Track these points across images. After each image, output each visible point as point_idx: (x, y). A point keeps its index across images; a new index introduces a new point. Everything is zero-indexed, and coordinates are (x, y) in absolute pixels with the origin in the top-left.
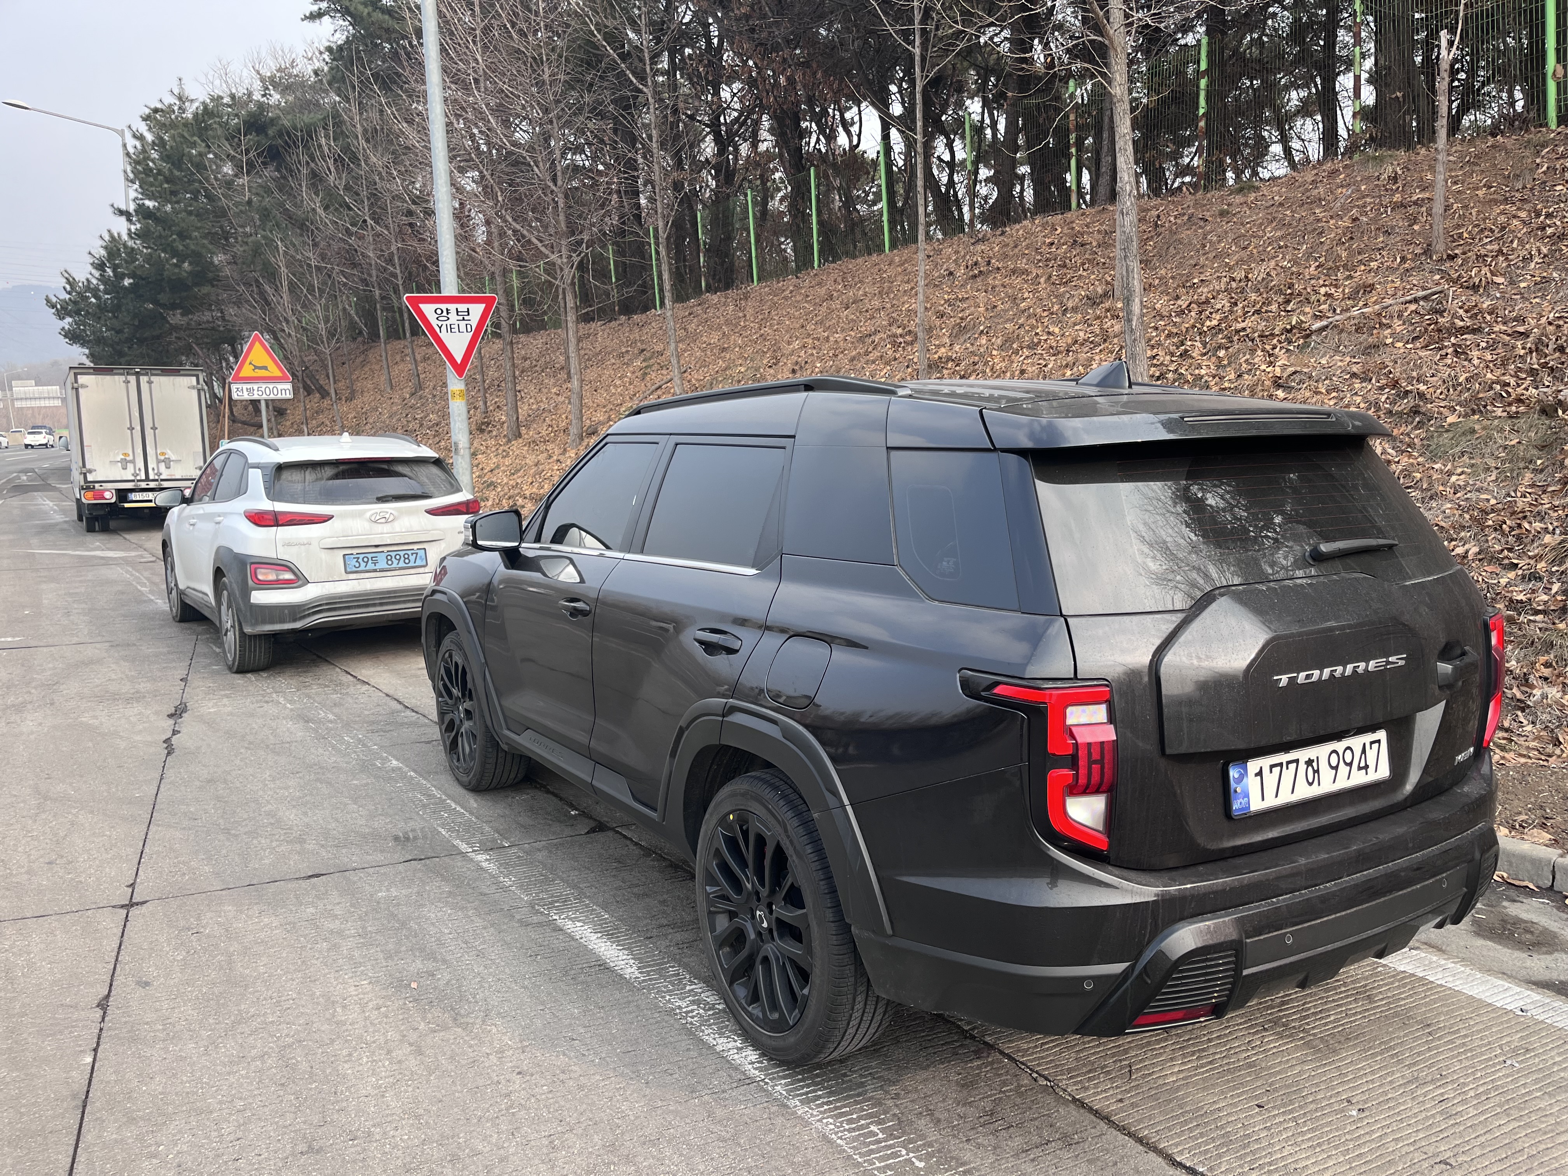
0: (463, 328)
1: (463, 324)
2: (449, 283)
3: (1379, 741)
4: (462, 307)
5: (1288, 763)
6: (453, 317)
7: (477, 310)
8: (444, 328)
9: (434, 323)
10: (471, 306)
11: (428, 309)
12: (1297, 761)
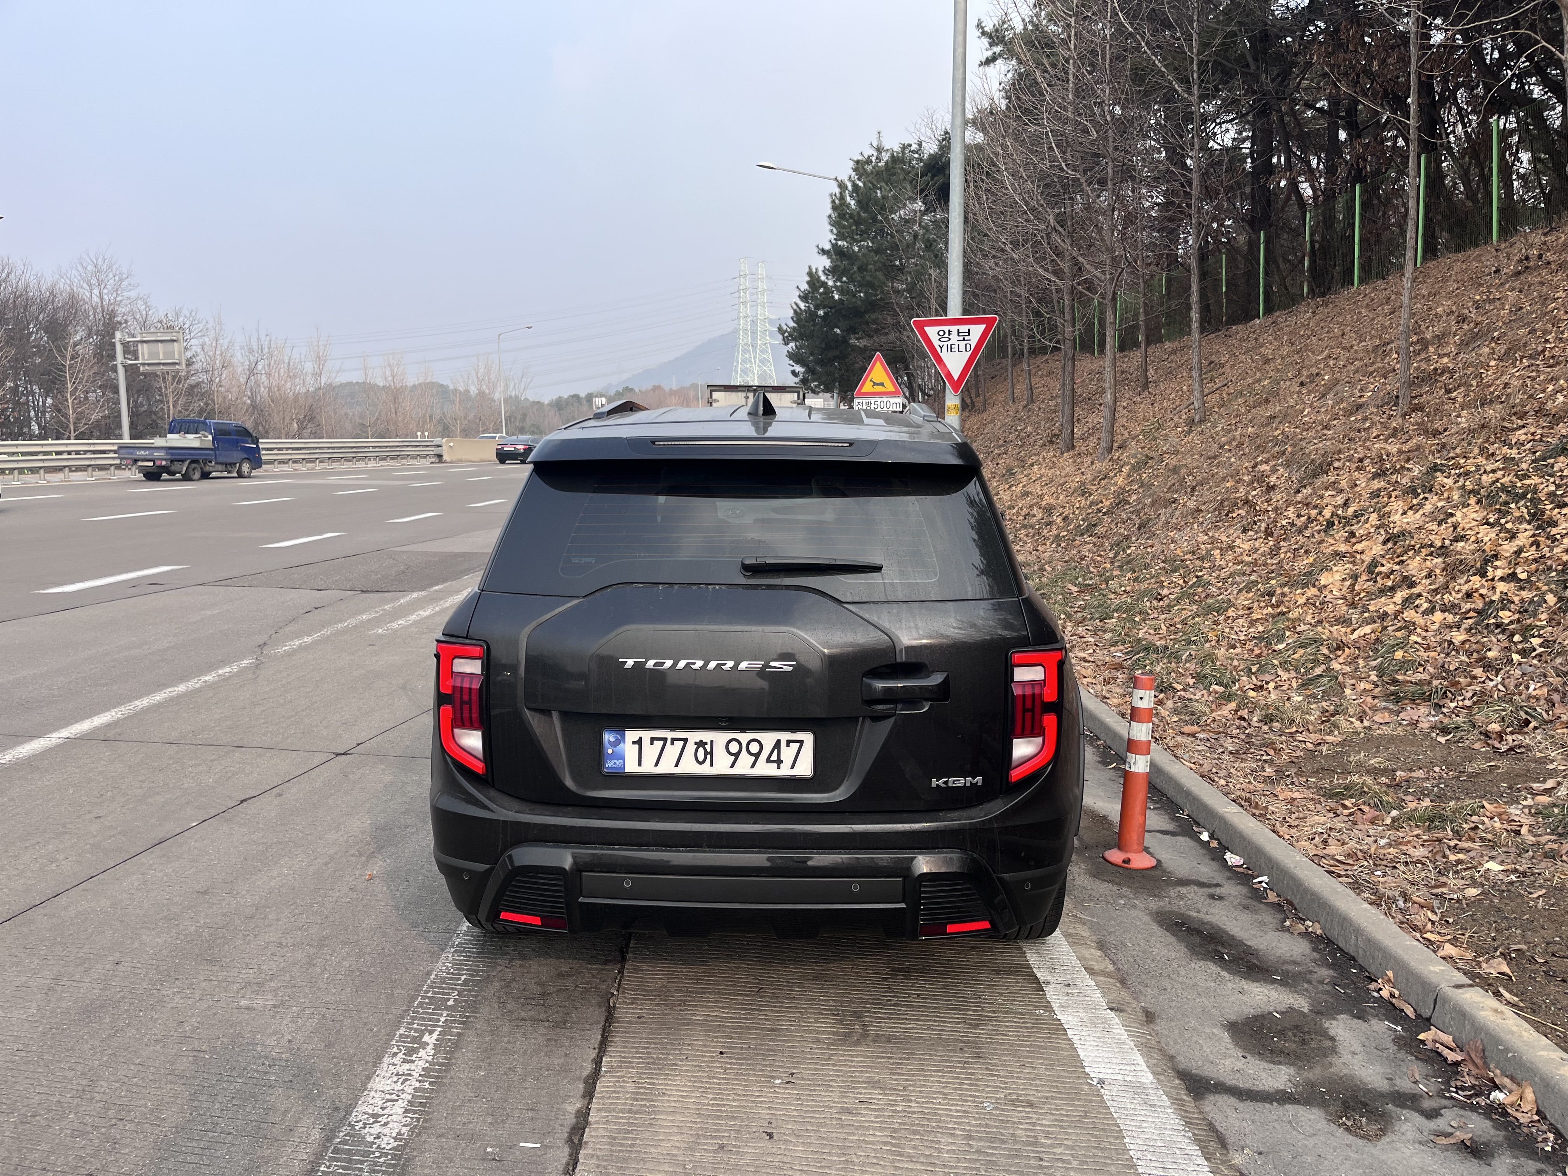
0: (962, 348)
1: (962, 344)
2: (955, 309)
3: (801, 742)
4: (964, 328)
5: (673, 740)
6: (954, 337)
7: (977, 330)
8: (945, 348)
9: (936, 343)
10: (972, 327)
11: (932, 332)
12: (685, 740)
